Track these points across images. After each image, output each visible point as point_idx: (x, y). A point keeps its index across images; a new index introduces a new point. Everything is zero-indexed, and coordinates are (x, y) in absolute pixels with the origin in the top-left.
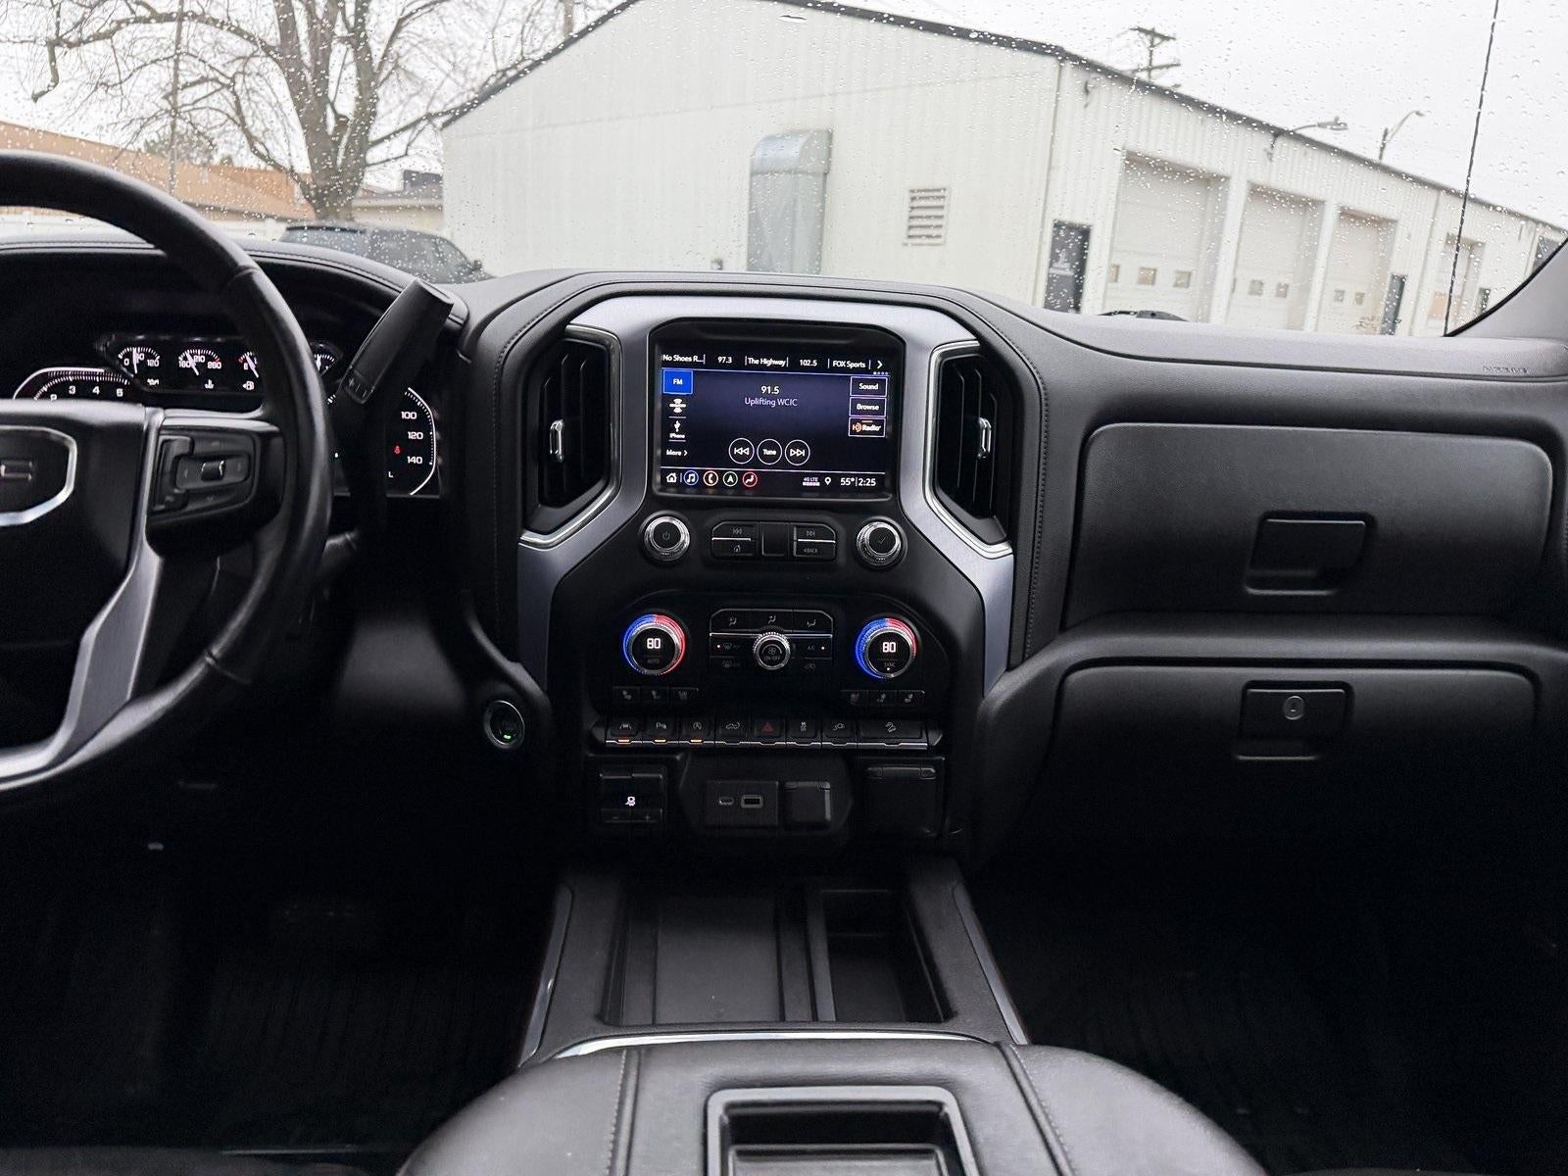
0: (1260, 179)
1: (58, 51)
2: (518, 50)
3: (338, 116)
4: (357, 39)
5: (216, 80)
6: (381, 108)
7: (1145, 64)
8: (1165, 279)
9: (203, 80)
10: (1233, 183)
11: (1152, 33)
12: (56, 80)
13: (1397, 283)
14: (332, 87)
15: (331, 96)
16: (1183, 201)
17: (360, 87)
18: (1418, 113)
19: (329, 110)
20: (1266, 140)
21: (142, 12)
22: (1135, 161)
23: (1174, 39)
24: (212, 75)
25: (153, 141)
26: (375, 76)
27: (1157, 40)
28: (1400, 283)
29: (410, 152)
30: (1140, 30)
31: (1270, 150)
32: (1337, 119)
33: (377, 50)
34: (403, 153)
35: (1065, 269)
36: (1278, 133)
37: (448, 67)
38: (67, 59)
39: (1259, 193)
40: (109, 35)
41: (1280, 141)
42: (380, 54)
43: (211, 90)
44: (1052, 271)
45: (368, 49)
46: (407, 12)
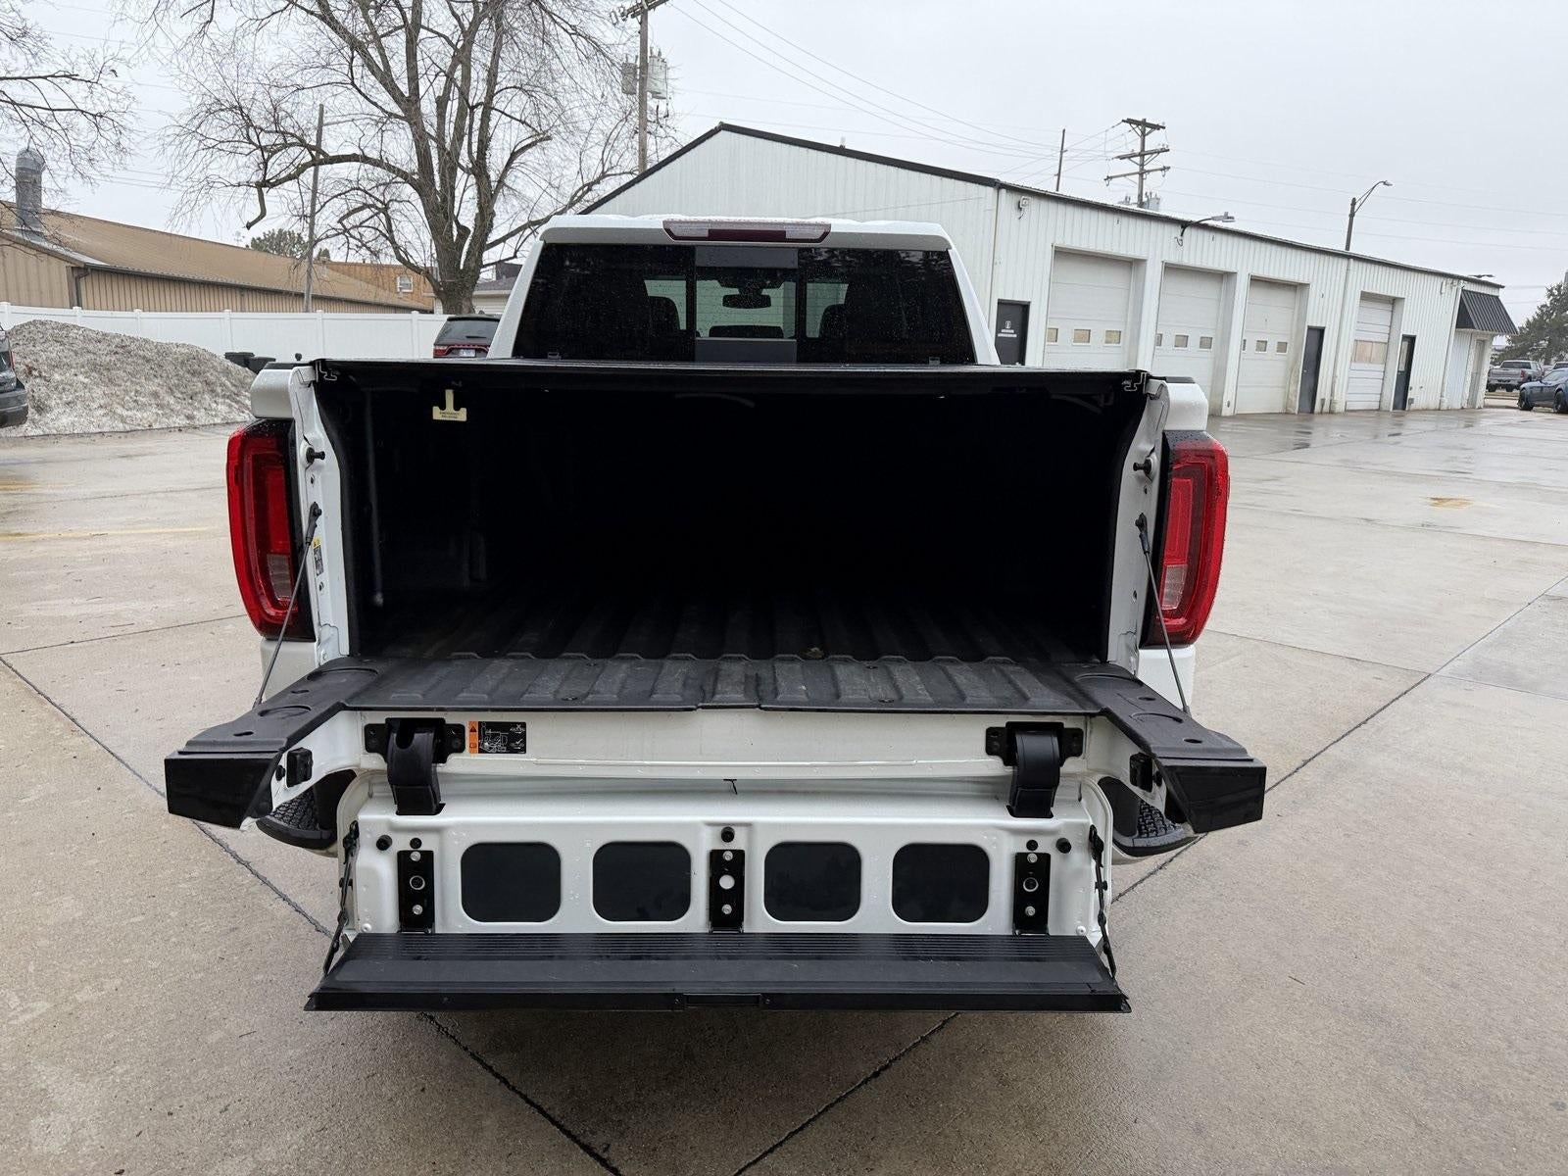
0: (1173, 259)
1: (264, 190)
2: (600, 170)
3: (461, 228)
4: (479, 169)
5: (374, 206)
6: (497, 219)
7: (1138, 150)
8: (1098, 337)
9: (365, 206)
10: (1149, 264)
11: (1143, 124)
12: (263, 214)
13: (1316, 335)
14: (457, 205)
15: (456, 213)
16: (1111, 280)
17: (479, 203)
18: (1384, 183)
19: (454, 223)
20: (1177, 230)
22: (1061, 254)
23: (1164, 128)
24: (370, 201)
25: (259, 239)
27: (1148, 129)
28: (1318, 334)
29: (518, 254)
30: (1130, 121)
31: (1180, 238)
32: (1226, 214)
33: (493, 176)
34: (512, 255)
35: (1009, 333)
36: (1184, 225)
37: (544, 185)
38: (270, 195)
39: (1170, 269)
40: (295, 176)
41: (1187, 231)
42: (497, 180)
43: (371, 214)
44: (999, 335)
45: (488, 177)
46: (518, 148)
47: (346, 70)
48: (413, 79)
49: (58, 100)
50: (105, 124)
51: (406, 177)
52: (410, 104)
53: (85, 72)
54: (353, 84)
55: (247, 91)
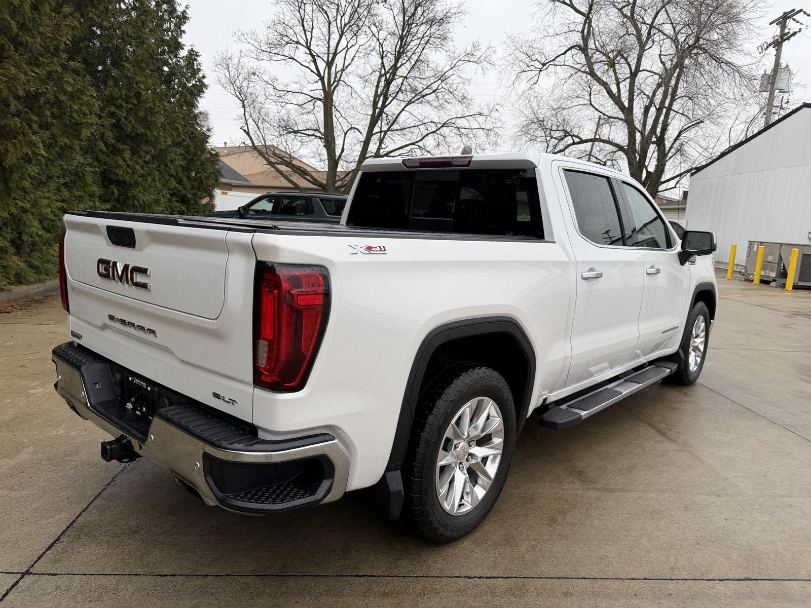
3: (648, 172)
4: (660, 142)
6: (666, 168)
14: (647, 160)
15: (646, 164)
17: (658, 160)
19: (644, 169)
21: (577, 140)
26: (666, 155)
29: (677, 186)
34: (674, 186)
40: (563, 150)
42: (669, 146)
45: (664, 145)
46: (684, 129)
47: (588, 98)
48: (631, 100)
49: (474, 125)
50: (492, 133)
51: (621, 148)
52: (628, 111)
53: (486, 112)
54: (591, 104)
55: (544, 113)
